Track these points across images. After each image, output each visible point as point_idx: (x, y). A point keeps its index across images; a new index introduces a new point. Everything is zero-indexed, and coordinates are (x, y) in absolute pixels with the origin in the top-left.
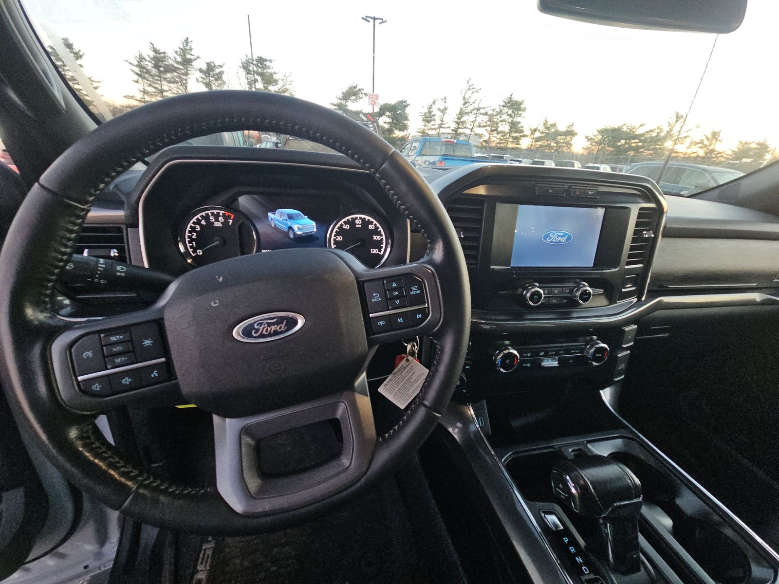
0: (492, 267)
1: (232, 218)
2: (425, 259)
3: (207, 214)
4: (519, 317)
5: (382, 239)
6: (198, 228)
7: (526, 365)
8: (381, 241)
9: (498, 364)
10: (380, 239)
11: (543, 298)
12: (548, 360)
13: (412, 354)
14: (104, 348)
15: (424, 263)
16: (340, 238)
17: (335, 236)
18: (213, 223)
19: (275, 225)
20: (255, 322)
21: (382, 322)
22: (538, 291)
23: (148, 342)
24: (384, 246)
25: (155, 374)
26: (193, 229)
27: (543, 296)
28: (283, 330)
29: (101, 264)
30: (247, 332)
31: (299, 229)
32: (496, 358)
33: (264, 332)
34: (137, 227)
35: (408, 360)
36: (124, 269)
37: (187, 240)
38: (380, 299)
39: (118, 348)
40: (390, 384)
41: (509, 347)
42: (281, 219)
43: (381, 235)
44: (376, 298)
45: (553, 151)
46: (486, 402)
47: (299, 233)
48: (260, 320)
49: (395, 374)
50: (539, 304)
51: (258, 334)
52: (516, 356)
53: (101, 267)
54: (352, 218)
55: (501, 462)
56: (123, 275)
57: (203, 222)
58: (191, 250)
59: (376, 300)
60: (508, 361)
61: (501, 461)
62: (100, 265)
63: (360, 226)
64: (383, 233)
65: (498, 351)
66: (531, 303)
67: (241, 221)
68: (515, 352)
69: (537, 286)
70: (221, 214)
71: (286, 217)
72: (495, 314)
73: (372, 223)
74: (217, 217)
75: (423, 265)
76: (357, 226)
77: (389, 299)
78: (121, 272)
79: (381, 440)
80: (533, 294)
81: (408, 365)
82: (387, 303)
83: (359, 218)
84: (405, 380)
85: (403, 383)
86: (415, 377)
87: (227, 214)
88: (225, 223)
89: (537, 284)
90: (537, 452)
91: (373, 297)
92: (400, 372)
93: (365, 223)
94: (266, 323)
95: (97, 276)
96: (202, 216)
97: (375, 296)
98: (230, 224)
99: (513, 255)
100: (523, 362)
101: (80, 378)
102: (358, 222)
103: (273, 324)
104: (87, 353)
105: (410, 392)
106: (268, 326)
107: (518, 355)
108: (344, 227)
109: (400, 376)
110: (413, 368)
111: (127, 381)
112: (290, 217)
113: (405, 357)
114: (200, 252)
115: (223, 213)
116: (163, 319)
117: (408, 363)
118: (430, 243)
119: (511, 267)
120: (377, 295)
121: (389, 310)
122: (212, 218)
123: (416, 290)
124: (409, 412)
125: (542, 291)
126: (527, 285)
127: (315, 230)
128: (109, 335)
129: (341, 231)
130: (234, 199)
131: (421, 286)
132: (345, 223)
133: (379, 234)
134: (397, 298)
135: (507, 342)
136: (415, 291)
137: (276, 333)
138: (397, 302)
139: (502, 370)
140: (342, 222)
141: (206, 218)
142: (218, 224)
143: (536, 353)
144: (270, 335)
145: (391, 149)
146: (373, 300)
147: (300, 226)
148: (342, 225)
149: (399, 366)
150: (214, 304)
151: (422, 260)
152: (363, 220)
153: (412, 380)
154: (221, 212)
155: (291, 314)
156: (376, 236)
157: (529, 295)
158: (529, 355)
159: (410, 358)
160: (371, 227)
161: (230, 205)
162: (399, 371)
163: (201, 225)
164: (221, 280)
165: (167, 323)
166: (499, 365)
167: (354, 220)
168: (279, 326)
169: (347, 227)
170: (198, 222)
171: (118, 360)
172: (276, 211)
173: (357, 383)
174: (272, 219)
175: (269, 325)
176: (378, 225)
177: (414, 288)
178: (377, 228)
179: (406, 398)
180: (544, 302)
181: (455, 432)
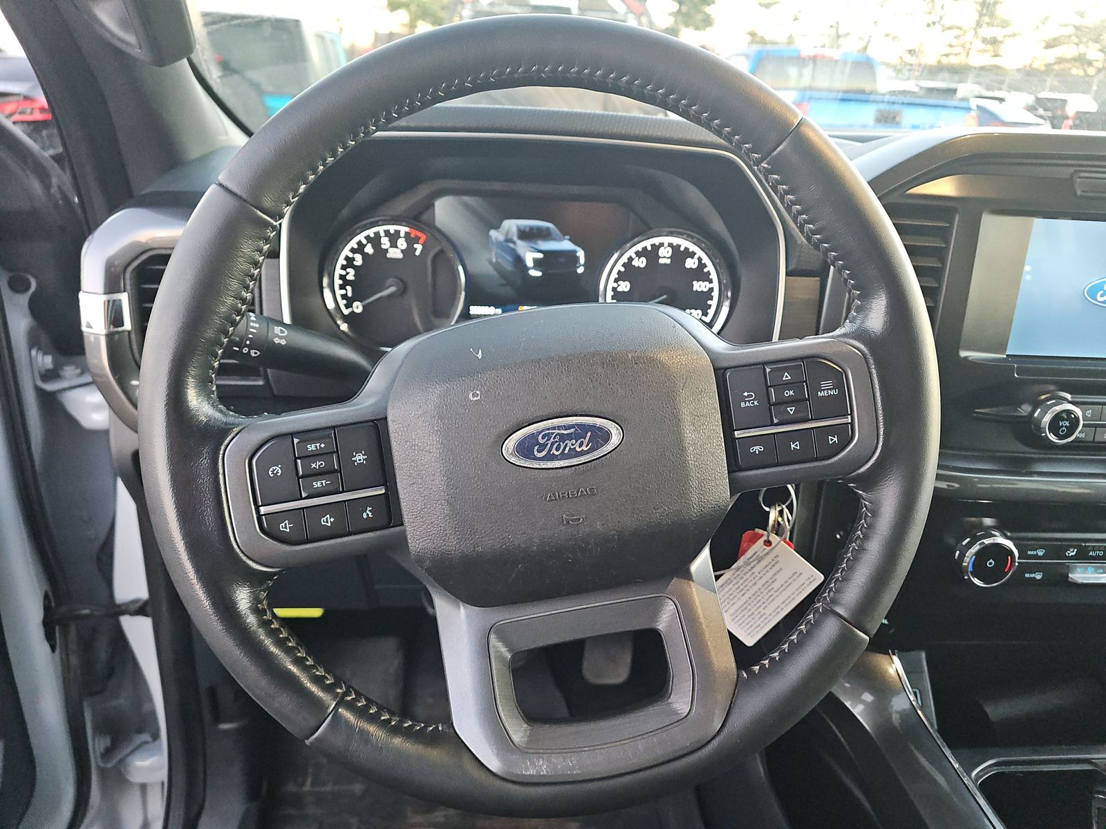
0: (963, 354)
1: (421, 241)
2: (847, 327)
3: (377, 234)
4: (1019, 466)
5: (711, 290)
6: (359, 260)
7: (1032, 575)
8: (708, 295)
9: (968, 566)
10: (706, 290)
11: (1080, 428)
12: (1086, 568)
13: (778, 529)
14: (299, 461)
15: (844, 335)
16: (624, 286)
17: (616, 281)
18: (387, 251)
20: (540, 432)
21: (758, 447)
22: (1069, 412)
23: (359, 457)
24: (713, 303)
25: (368, 514)
26: (350, 262)
27: (1082, 422)
28: (585, 449)
29: (253, 322)
30: (525, 449)
32: (962, 555)
33: (554, 451)
34: (278, 256)
35: (768, 543)
36: (284, 332)
37: (338, 282)
38: (756, 403)
39: (318, 463)
40: (726, 590)
41: (993, 532)
43: (711, 281)
44: (749, 401)
45: (1091, 71)
46: (927, 657)
48: (548, 429)
49: (738, 569)
50: (1070, 440)
51: (544, 453)
52: (1011, 553)
53: (253, 327)
54: (653, 246)
55: (971, 778)
56: (283, 342)
57: (369, 249)
58: (342, 303)
59: (748, 404)
60: (991, 563)
61: (969, 776)
62: (252, 324)
63: (668, 261)
64: (714, 276)
65: (968, 540)
66: (1052, 437)
67: (437, 249)
68: (1009, 544)
69: (1066, 399)
70: (402, 234)
72: (965, 458)
73: (692, 255)
74: (394, 238)
75: (843, 339)
76: (661, 261)
77: (775, 404)
78: (281, 338)
79: (745, 675)
80: (1057, 418)
81: (767, 554)
82: (769, 411)
83: (666, 244)
84: (759, 585)
85: (755, 588)
86: (781, 578)
87: (414, 233)
88: (409, 252)
89: (1068, 396)
90: (1054, 768)
91: (743, 399)
92: (749, 568)
93: (679, 255)
94: (558, 434)
95: (248, 342)
96: (367, 238)
97: (747, 397)
98: (418, 253)
99: (1012, 330)
100: (1023, 568)
101: (263, 510)
102: (665, 255)
103: (569, 437)
104: (274, 468)
105: (769, 610)
106: (560, 440)
107: (1016, 552)
108: (636, 263)
109: (748, 575)
110: (778, 559)
111: (327, 521)
113: (762, 535)
114: (358, 307)
115: (406, 233)
116: (386, 419)
117: (768, 548)
118: (860, 297)
119: (1007, 355)
120: (750, 396)
121: (772, 424)
122: (385, 243)
123: (830, 389)
124: (803, 627)
125: (1078, 411)
126: (1043, 397)
128: (305, 441)
129: (629, 272)
130: (429, 206)
131: (839, 379)
132: (639, 254)
133: (706, 278)
134: (790, 402)
135: (988, 521)
136: (827, 390)
137: (574, 454)
138: (791, 410)
139: (976, 581)
140: (631, 253)
141: (375, 241)
142: (395, 254)
143: (1057, 551)
144: (563, 456)
145: (796, 116)
146: (743, 405)
148: (631, 259)
149: (749, 554)
150: (474, 396)
151: (838, 332)
152: (676, 248)
153: (776, 586)
154: (403, 230)
155: (599, 422)
156: (701, 283)
157: (1047, 419)
158: (1041, 553)
159: (774, 538)
160: (691, 263)
161: (419, 218)
162: (747, 564)
163: (365, 255)
164: (480, 356)
165: (392, 426)
166: (970, 569)
167: (656, 248)
168: (579, 442)
169: (640, 263)
170: (360, 249)
171: (317, 484)
173: (694, 567)
175: (563, 438)
176: (706, 260)
177: (827, 384)
178: (702, 265)
179: (759, 622)
180: (1082, 435)
181: (859, 708)
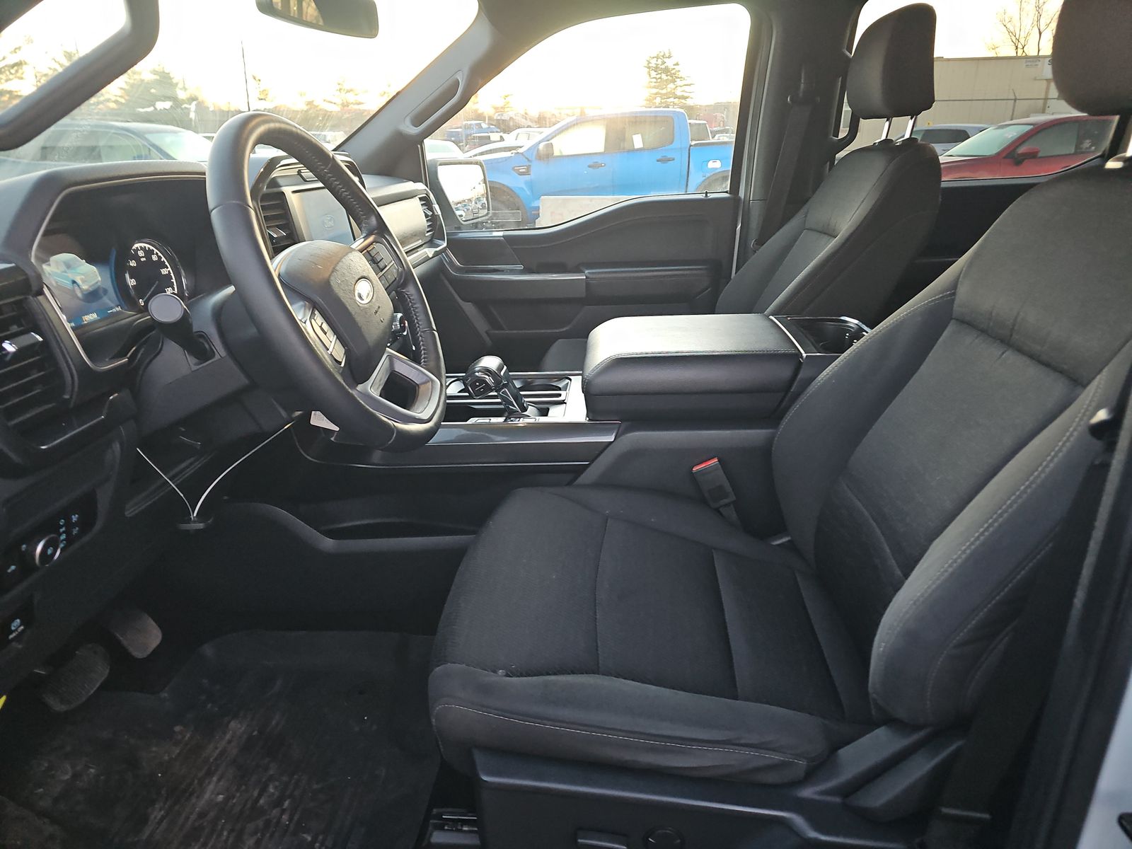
19: (57, 282)
31: (84, 281)
42: (59, 271)
47: (85, 287)
54: (134, 251)
63: (145, 259)
71: (63, 268)
73: (152, 252)
76: (142, 260)
83: (140, 249)
93: (147, 254)
102: (142, 255)
112: (68, 266)
127: (100, 279)
147: (83, 277)
152: (144, 250)
160: (153, 258)
167: (137, 252)
172: (49, 261)
174: (49, 274)
